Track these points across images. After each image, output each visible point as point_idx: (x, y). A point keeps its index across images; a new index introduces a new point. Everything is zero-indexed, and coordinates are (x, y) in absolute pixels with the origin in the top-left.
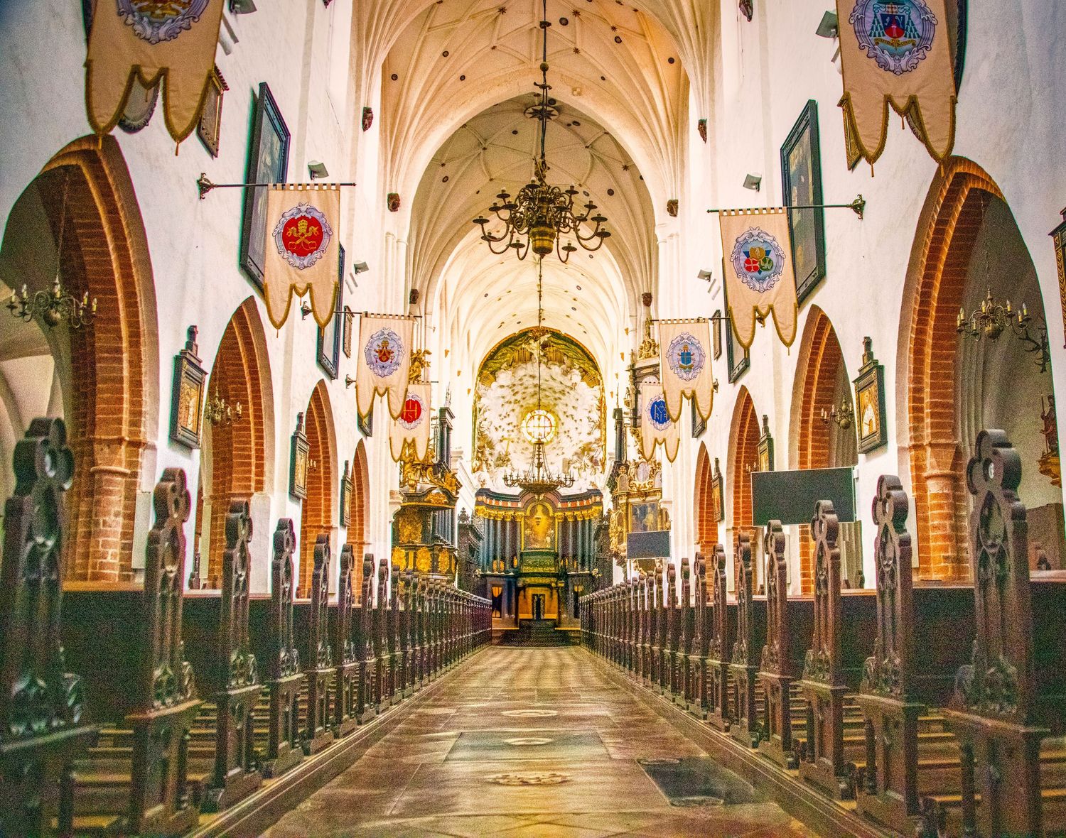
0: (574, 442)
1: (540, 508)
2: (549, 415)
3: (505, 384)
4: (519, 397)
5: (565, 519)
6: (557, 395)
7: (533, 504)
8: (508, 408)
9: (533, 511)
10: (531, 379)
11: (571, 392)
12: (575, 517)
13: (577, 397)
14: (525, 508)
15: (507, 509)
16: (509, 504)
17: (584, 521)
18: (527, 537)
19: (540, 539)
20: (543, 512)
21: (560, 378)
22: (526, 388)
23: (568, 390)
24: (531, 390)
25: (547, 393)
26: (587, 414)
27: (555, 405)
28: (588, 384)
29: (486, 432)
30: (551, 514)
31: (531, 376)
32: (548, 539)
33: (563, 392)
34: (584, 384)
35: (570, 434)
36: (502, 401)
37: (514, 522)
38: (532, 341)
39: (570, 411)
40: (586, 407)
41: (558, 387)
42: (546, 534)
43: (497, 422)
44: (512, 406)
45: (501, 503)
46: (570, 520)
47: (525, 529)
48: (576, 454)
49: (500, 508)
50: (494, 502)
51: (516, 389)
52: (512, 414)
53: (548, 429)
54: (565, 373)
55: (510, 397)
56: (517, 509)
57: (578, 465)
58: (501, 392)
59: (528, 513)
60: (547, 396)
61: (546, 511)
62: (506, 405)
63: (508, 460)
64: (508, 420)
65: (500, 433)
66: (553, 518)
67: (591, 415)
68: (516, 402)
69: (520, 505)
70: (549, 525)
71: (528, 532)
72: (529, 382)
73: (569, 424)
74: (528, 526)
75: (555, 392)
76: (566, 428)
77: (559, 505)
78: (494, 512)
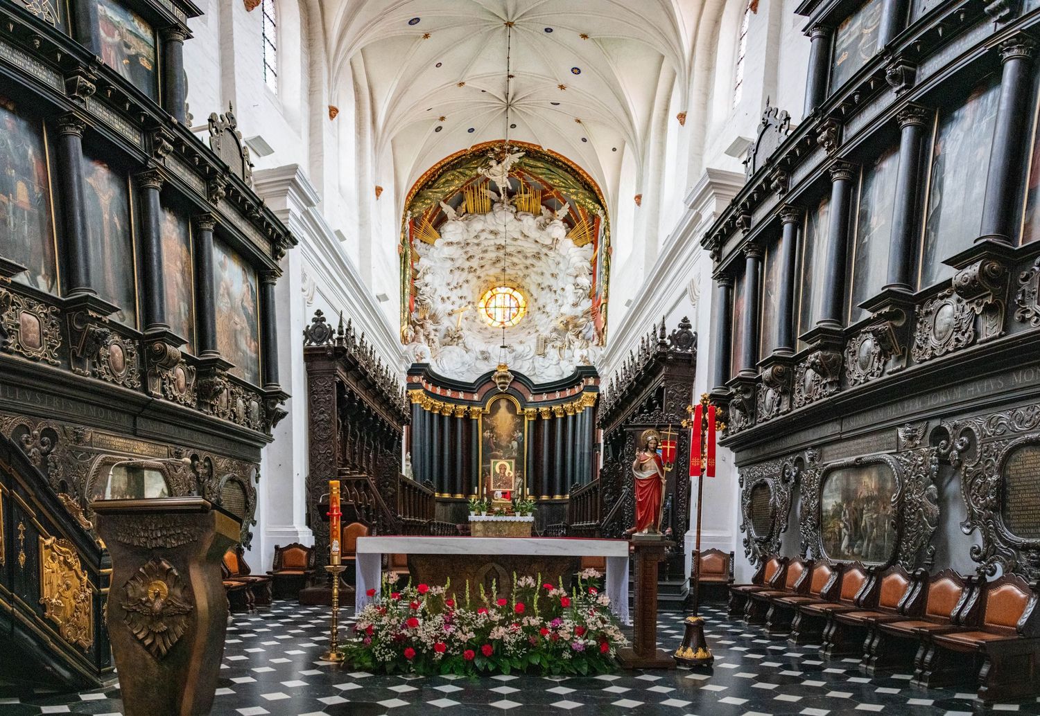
0: (553, 317)
1: (503, 404)
2: (516, 294)
3: (454, 240)
4: (475, 263)
5: (539, 416)
6: (529, 262)
7: (494, 398)
8: (459, 277)
9: (495, 408)
10: (492, 237)
11: (551, 253)
12: (553, 414)
13: (558, 259)
14: (482, 403)
15: (458, 402)
16: (461, 396)
17: (565, 419)
18: (486, 442)
19: (504, 444)
20: (508, 408)
21: (535, 234)
22: (485, 251)
23: (545, 250)
24: (492, 255)
25: (515, 260)
26: (571, 280)
27: (525, 276)
28: (575, 241)
29: (428, 301)
30: (519, 411)
31: (492, 232)
32: (515, 444)
33: (537, 256)
34: (569, 242)
35: (547, 309)
36: (449, 264)
37: (467, 419)
38: (493, 163)
39: (548, 281)
40: (571, 270)
41: (530, 248)
42: (512, 438)
43: (444, 292)
44: (465, 275)
45: (449, 393)
46: (546, 418)
47: (484, 431)
48: (555, 330)
49: (449, 400)
50: (438, 391)
51: (472, 250)
52: (465, 285)
53: (514, 311)
54: (543, 227)
55: (461, 262)
56: (472, 403)
57: (558, 344)
58: (447, 251)
59: (487, 409)
60: (514, 264)
61: (511, 408)
62: (457, 273)
63: (459, 338)
64: (459, 292)
65: (448, 307)
66: (522, 417)
67: (579, 280)
68: (471, 270)
69: (476, 397)
70: (516, 425)
71: (487, 434)
72: (489, 241)
73: (546, 298)
74: (486, 427)
75: (526, 257)
76: (540, 303)
77: (531, 398)
78: (439, 404)
